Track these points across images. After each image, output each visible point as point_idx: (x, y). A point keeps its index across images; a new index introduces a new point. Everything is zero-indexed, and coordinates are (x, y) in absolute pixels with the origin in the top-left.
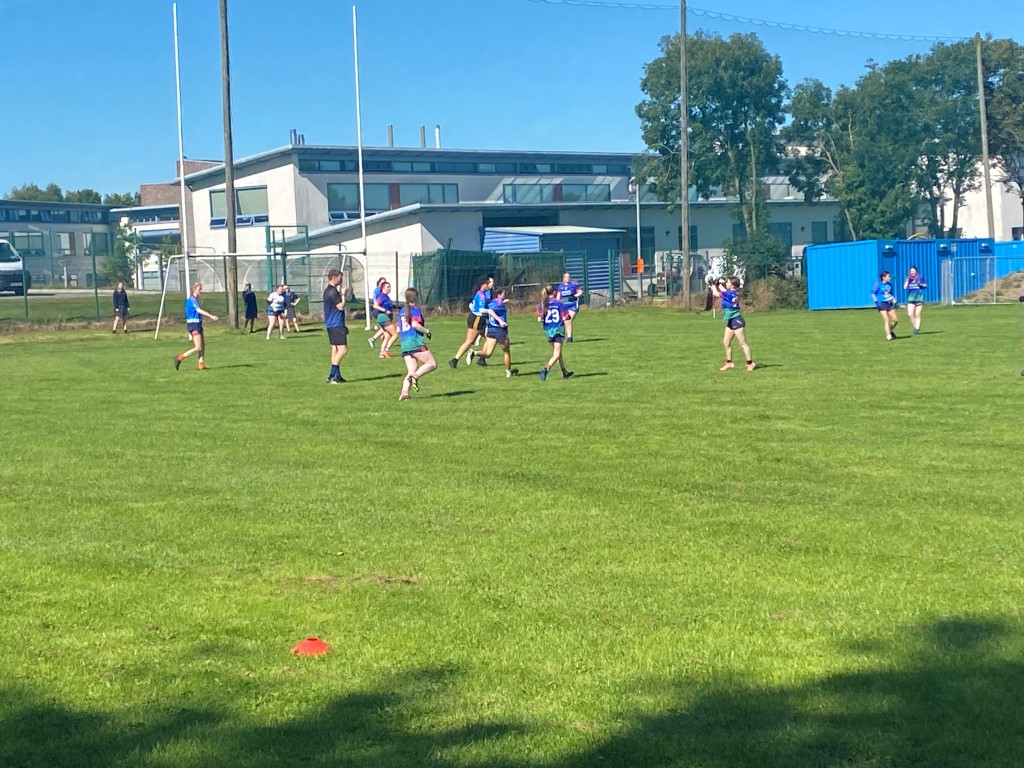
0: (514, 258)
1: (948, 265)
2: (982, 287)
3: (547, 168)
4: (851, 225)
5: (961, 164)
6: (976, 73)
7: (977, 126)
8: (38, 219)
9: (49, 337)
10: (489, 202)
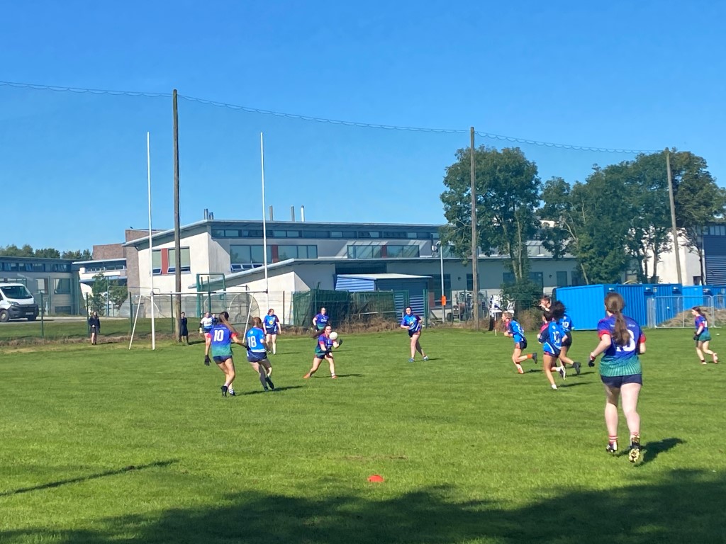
0: (361, 295)
1: (652, 301)
2: (675, 316)
3: (377, 234)
4: (585, 274)
5: (658, 234)
6: (667, 174)
7: (668, 208)
8: (24, 270)
9: (58, 348)
10: (338, 257)
